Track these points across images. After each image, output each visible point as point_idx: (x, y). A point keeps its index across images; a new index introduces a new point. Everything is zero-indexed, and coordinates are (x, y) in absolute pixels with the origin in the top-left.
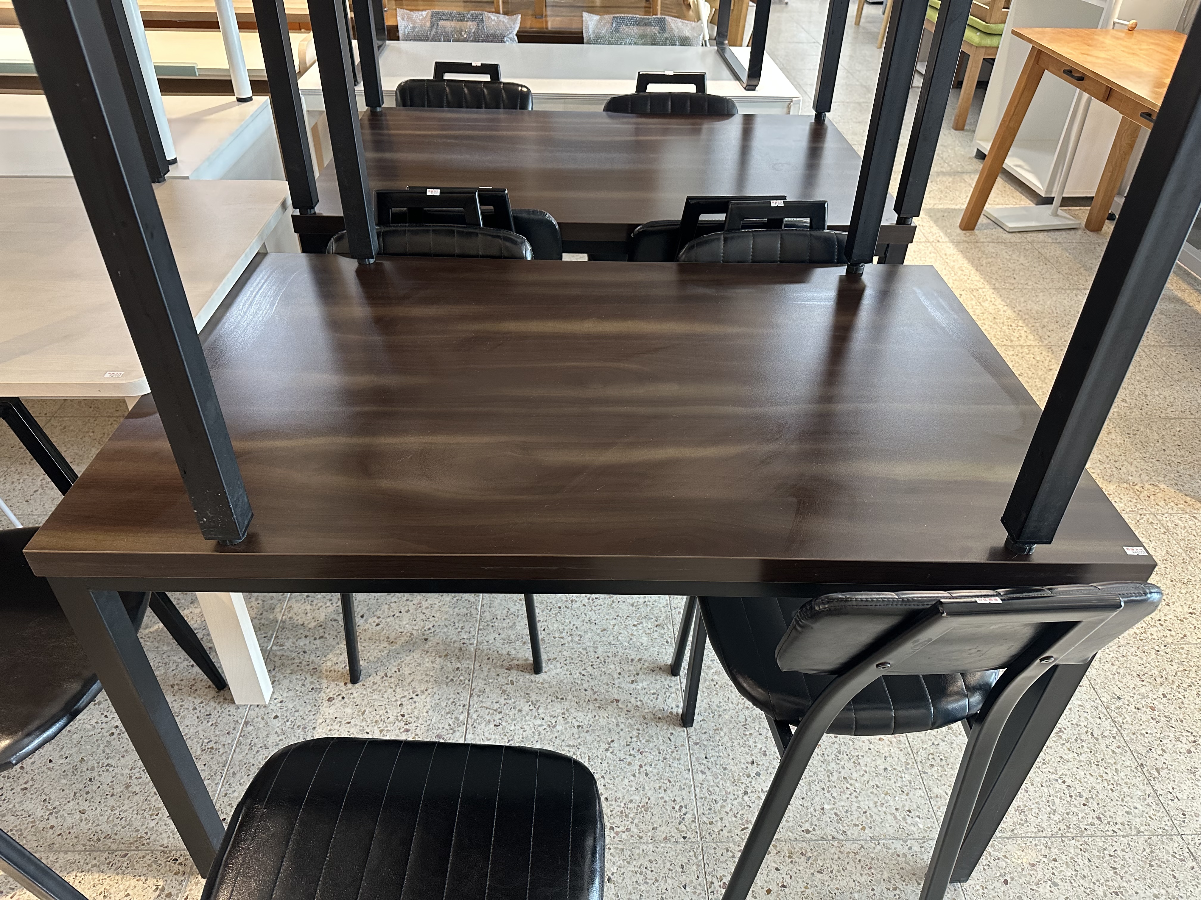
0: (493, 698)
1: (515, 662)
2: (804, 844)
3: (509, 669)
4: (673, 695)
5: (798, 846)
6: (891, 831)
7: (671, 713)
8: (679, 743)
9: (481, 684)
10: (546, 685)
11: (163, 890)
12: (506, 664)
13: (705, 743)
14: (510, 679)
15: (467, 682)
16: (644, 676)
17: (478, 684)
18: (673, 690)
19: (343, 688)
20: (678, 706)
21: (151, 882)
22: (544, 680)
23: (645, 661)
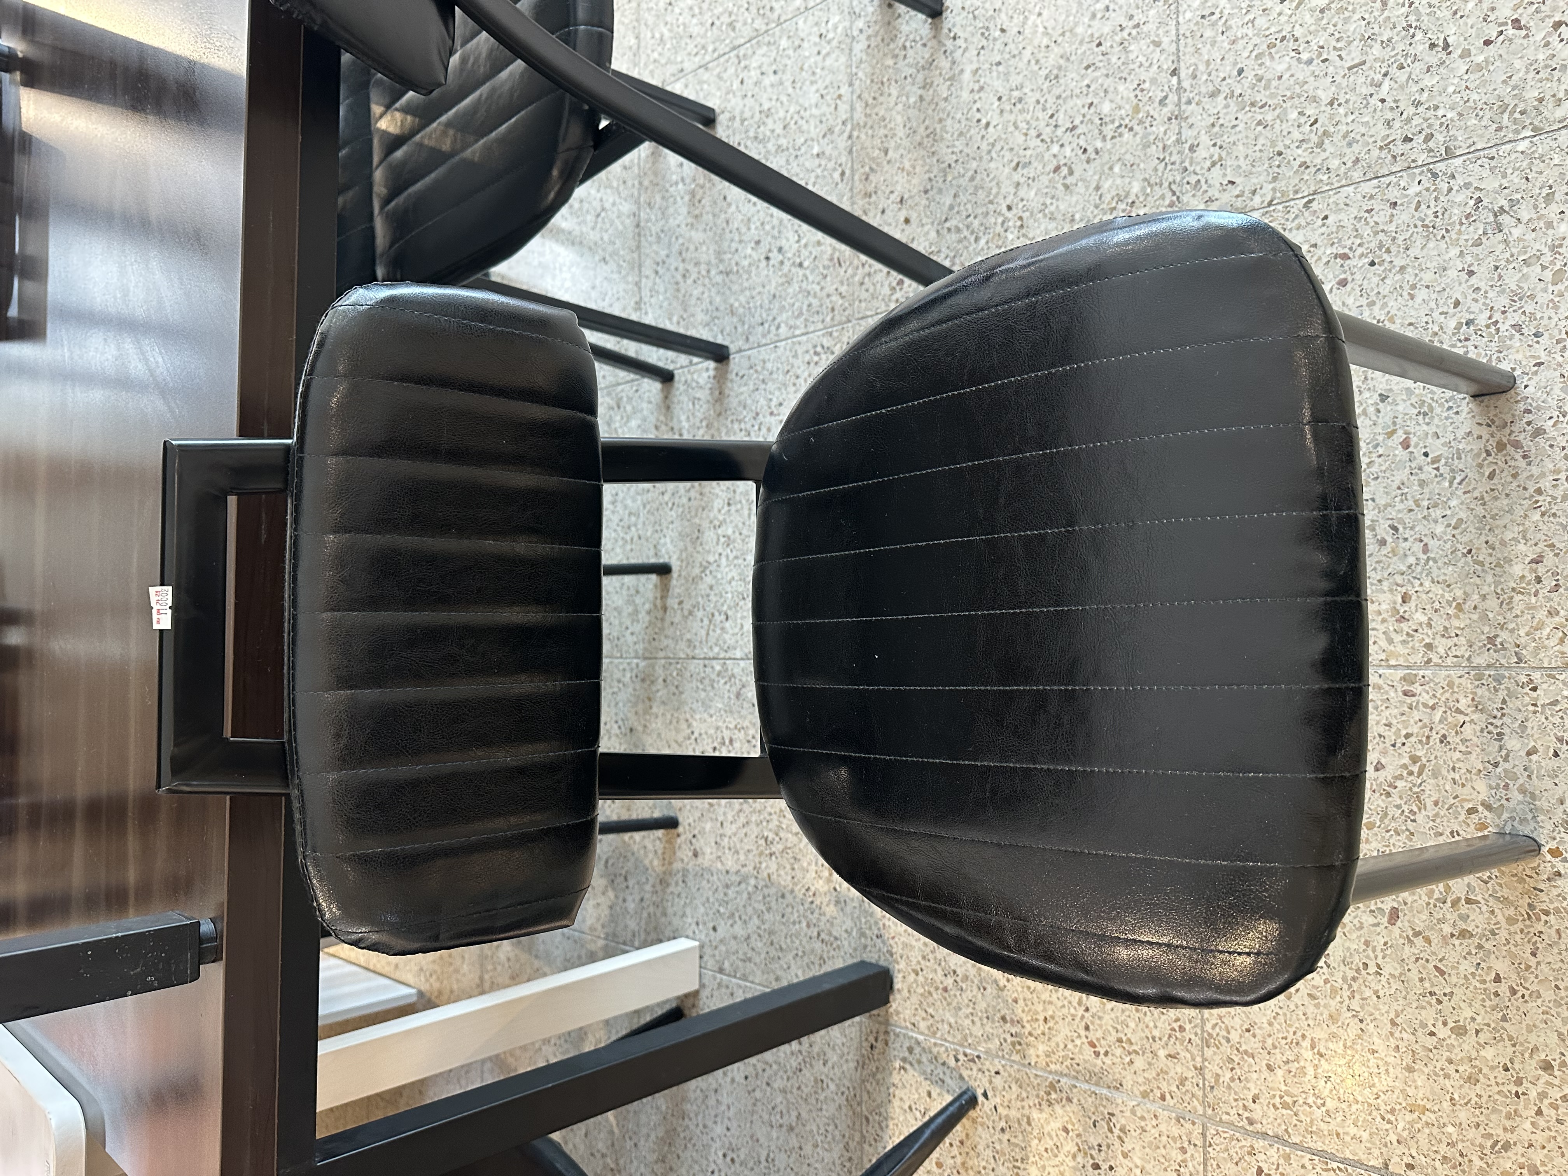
0: (697, 628)
1: (658, 602)
2: (856, 177)
3: (665, 609)
4: (695, 376)
5: (859, 186)
6: (843, 59)
7: (715, 377)
8: (745, 363)
9: (682, 645)
10: (684, 555)
11: (904, 1060)
12: (660, 614)
13: (746, 327)
14: (676, 606)
15: (679, 666)
16: (675, 420)
17: (682, 649)
18: (689, 377)
19: (683, 838)
20: (707, 369)
21: (896, 1078)
22: (678, 559)
23: (658, 420)
